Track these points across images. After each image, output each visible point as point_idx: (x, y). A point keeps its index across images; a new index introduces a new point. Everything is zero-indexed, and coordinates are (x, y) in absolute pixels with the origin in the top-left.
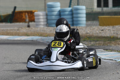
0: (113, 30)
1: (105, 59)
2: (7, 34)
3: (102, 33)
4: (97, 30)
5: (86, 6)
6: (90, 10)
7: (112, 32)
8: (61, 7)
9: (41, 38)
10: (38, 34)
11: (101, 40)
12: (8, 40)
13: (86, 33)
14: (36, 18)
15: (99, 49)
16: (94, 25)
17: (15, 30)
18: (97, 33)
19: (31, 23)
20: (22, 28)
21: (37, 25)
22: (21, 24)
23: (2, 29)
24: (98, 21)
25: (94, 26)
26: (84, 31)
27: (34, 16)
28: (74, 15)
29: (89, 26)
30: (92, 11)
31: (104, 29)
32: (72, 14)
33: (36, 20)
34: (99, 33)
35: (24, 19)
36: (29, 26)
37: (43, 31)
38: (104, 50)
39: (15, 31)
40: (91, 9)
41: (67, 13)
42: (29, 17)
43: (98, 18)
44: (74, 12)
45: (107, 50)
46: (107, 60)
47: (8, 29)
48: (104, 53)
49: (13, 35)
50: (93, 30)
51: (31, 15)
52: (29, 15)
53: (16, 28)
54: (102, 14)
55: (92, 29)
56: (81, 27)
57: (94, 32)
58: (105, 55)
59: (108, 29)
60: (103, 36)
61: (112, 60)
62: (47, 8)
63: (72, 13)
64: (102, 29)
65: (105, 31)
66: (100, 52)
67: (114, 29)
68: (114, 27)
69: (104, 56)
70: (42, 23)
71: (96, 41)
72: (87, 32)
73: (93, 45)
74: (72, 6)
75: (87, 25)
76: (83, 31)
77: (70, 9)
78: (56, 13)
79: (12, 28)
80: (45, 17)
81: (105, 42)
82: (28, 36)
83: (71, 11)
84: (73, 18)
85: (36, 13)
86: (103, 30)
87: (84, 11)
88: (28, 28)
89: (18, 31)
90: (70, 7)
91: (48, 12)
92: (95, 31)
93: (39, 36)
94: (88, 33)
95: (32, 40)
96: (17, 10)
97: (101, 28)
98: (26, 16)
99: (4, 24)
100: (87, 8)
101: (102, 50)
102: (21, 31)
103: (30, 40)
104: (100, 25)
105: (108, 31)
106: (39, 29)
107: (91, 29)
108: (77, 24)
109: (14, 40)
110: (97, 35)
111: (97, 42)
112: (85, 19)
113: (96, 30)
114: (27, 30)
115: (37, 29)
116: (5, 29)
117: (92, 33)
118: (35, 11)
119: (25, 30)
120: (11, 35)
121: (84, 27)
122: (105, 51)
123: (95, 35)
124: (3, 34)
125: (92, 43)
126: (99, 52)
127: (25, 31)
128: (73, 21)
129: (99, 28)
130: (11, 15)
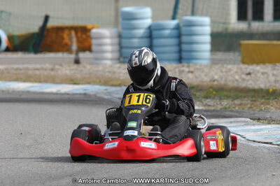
0: (273, 75)
1: (254, 141)
2: (27, 79)
3: (248, 81)
4: (236, 72)
5: (211, 17)
6: (221, 25)
7: (272, 79)
8: (153, 18)
9: (106, 90)
10: (98, 80)
11: (245, 97)
12: (28, 92)
13: (210, 81)
14: (94, 42)
15: (240, 117)
16: (230, 62)
17: (46, 69)
18: (237, 80)
19: (81, 55)
20: (61, 65)
21: (96, 59)
22: (60, 55)
23: (15, 66)
24: (239, 51)
25: (229, 64)
26: (206, 75)
27: (89, 37)
28: (184, 39)
29: (217, 64)
30: (226, 29)
31: (251, 71)
32: (179, 36)
33: (94, 48)
34: (240, 80)
35: (66, 44)
36: (77, 62)
37: (109, 72)
38: (251, 121)
39: (46, 73)
40: (224, 23)
41: (167, 32)
42: (79, 41)
43: (240, 45)
44: (184, 30)
45: (259, 119)
46: (259, 142)
47: (30, 66)
48: (253, 127)
49: (40, 82)
50: (226, 72)
51: (84, 36)
52: (79, 34)
53: (48, 66)
54: (250, 35)
55: (224, 70)
56: (198, 67)
57: (230, 78)
58: (255, 131)
59: (262, 70)
60: (250, 86)
61: (271, 143)
62: (120, 19)
63: (179, 33)
64: (248, 71)
65: (255, 75)
66: (243, 126)
67: (275, 72)
68: (277, 68)
69: (252, 134)
70: (109, 55)
71: (234, 99)
72: (213, 77)
73: (226, 108)
74: (178, 16)
75: (214, 62)
76: (203, 75)
77: (174, 23)
78: (141, 32)
79: (38, 66)
80: (116, 41)
81: (254, 101)
82: (75, 84)
83: (178, 28)
84: (180, 44)
85: (94, 31)
86: (249, 74)
87: (208, 30)
88: (75, 66)
89: (52, 73)
90: (174, 18)
91: (124, 29)
92: (231, 76)
93: (101, 85)
94: (214, 81)
95: (85, 94)
96: (51, 24)
97: (246, 68)
98: (71, 39)
99: (20, 55)
100: (213, 23)
101: (248, 120)
102: (59, 73)
103: (80, 94)
104: (244, 62)
105: (262, 76)
106: (101, 68)
107: (222, 72)
108: (190, 59)
109: (43, 93)
110: (235, 84)
111: (236, 102)
112: (208, 47)
113: (233, 72)
114: (73, 70)
115: (96, 69)
116: (21, 66)
117: (226, 80)
118: (93, 28)
119: (68, 70)
120: (36, 81)
121: (206, 66)
122: (255, 122)
123: (231, 84)
124: (17, 80)
125: (225, 103)
126: (240, 124)
127: (68, 72)
128: (180, 51)
129: (241, 69)
130: (37, 34)
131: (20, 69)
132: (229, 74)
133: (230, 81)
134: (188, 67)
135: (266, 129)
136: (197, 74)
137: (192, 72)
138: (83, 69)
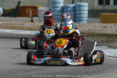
0: (115, 28)
1: (109, 56)
2: (12, 28)
3: (104, 30)
4: (99, 27)
5: (88, 3)
7: (114, 29)
8: (64, 3)
13: (88, 30)
14: (39, 13)
16: (96, 22)
18: (100, 30)
19: (34, 18)
20: (25, 23)
21: (40, 20)
22: (25, 18)
24: (100, 18)
27: (37, 11)
28: (77, 12)
32: (75, 11)
33: (39, 15)
35: (27, 13)
36: (32, 21)
38: (107, 48)
39: (19, 26)
40: (93, 6)
41: (70, 9)
42: (32, 12)
43: (100, 15)
44: (77, 8)
45: (110, 47)
46: (111, 57)
47: (12, 23)
48: (108, 50)
49: (17, 29)
51: (35, 10)
52: (33, 10)
53: (20, 23)
55: (94, 26)
56: (83, 24)
57: (97, 29)
59: (110, 26)
60: (105, 33)
62: (50, 3)
63: (74, 9)
65: (107, 28)
67: (115, 27)
68: (116, 25)
69: (108, 53)
72: (90, 29)
74: (75, 2)
76: (85, 27)
77: (73, 5)
78: (59, 9)
81: (108, 39)
83: (74, 7)
84: (75, 14)
86: (105, 27)
87: (87, 8)
88: (31, 23)
89: (22, 26)
90: (73, 3)
91: (52, 7)
96: (21, 5)
97: (103, 25)
98: (29, 11)
99: (8, 18)
100: (89, 5)
101: (106, 47)
102: (25, 26)
104: (102, 22)
105: (110, 28)
107: (93, 26)
110: (99, 32)
111: (100, 39)
112: (87, 15)
117: (95, 30)
118: (39, 7)
119: (29, 24)
121: (86, 24)
122: (109, 48)
128: (75, 17)
129: (101, 25)
130: (15, 9)
131: (8, 24)
132: (96, 27)
133: (97, 30)
134: (79, 24)
135: (114, 51)
136: (83, 27)
137: (80, 26)
138: (35, 24)
